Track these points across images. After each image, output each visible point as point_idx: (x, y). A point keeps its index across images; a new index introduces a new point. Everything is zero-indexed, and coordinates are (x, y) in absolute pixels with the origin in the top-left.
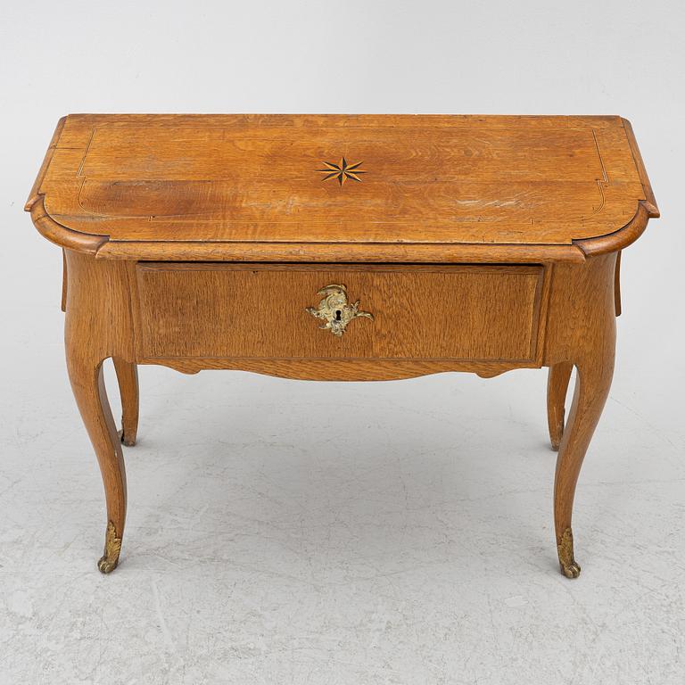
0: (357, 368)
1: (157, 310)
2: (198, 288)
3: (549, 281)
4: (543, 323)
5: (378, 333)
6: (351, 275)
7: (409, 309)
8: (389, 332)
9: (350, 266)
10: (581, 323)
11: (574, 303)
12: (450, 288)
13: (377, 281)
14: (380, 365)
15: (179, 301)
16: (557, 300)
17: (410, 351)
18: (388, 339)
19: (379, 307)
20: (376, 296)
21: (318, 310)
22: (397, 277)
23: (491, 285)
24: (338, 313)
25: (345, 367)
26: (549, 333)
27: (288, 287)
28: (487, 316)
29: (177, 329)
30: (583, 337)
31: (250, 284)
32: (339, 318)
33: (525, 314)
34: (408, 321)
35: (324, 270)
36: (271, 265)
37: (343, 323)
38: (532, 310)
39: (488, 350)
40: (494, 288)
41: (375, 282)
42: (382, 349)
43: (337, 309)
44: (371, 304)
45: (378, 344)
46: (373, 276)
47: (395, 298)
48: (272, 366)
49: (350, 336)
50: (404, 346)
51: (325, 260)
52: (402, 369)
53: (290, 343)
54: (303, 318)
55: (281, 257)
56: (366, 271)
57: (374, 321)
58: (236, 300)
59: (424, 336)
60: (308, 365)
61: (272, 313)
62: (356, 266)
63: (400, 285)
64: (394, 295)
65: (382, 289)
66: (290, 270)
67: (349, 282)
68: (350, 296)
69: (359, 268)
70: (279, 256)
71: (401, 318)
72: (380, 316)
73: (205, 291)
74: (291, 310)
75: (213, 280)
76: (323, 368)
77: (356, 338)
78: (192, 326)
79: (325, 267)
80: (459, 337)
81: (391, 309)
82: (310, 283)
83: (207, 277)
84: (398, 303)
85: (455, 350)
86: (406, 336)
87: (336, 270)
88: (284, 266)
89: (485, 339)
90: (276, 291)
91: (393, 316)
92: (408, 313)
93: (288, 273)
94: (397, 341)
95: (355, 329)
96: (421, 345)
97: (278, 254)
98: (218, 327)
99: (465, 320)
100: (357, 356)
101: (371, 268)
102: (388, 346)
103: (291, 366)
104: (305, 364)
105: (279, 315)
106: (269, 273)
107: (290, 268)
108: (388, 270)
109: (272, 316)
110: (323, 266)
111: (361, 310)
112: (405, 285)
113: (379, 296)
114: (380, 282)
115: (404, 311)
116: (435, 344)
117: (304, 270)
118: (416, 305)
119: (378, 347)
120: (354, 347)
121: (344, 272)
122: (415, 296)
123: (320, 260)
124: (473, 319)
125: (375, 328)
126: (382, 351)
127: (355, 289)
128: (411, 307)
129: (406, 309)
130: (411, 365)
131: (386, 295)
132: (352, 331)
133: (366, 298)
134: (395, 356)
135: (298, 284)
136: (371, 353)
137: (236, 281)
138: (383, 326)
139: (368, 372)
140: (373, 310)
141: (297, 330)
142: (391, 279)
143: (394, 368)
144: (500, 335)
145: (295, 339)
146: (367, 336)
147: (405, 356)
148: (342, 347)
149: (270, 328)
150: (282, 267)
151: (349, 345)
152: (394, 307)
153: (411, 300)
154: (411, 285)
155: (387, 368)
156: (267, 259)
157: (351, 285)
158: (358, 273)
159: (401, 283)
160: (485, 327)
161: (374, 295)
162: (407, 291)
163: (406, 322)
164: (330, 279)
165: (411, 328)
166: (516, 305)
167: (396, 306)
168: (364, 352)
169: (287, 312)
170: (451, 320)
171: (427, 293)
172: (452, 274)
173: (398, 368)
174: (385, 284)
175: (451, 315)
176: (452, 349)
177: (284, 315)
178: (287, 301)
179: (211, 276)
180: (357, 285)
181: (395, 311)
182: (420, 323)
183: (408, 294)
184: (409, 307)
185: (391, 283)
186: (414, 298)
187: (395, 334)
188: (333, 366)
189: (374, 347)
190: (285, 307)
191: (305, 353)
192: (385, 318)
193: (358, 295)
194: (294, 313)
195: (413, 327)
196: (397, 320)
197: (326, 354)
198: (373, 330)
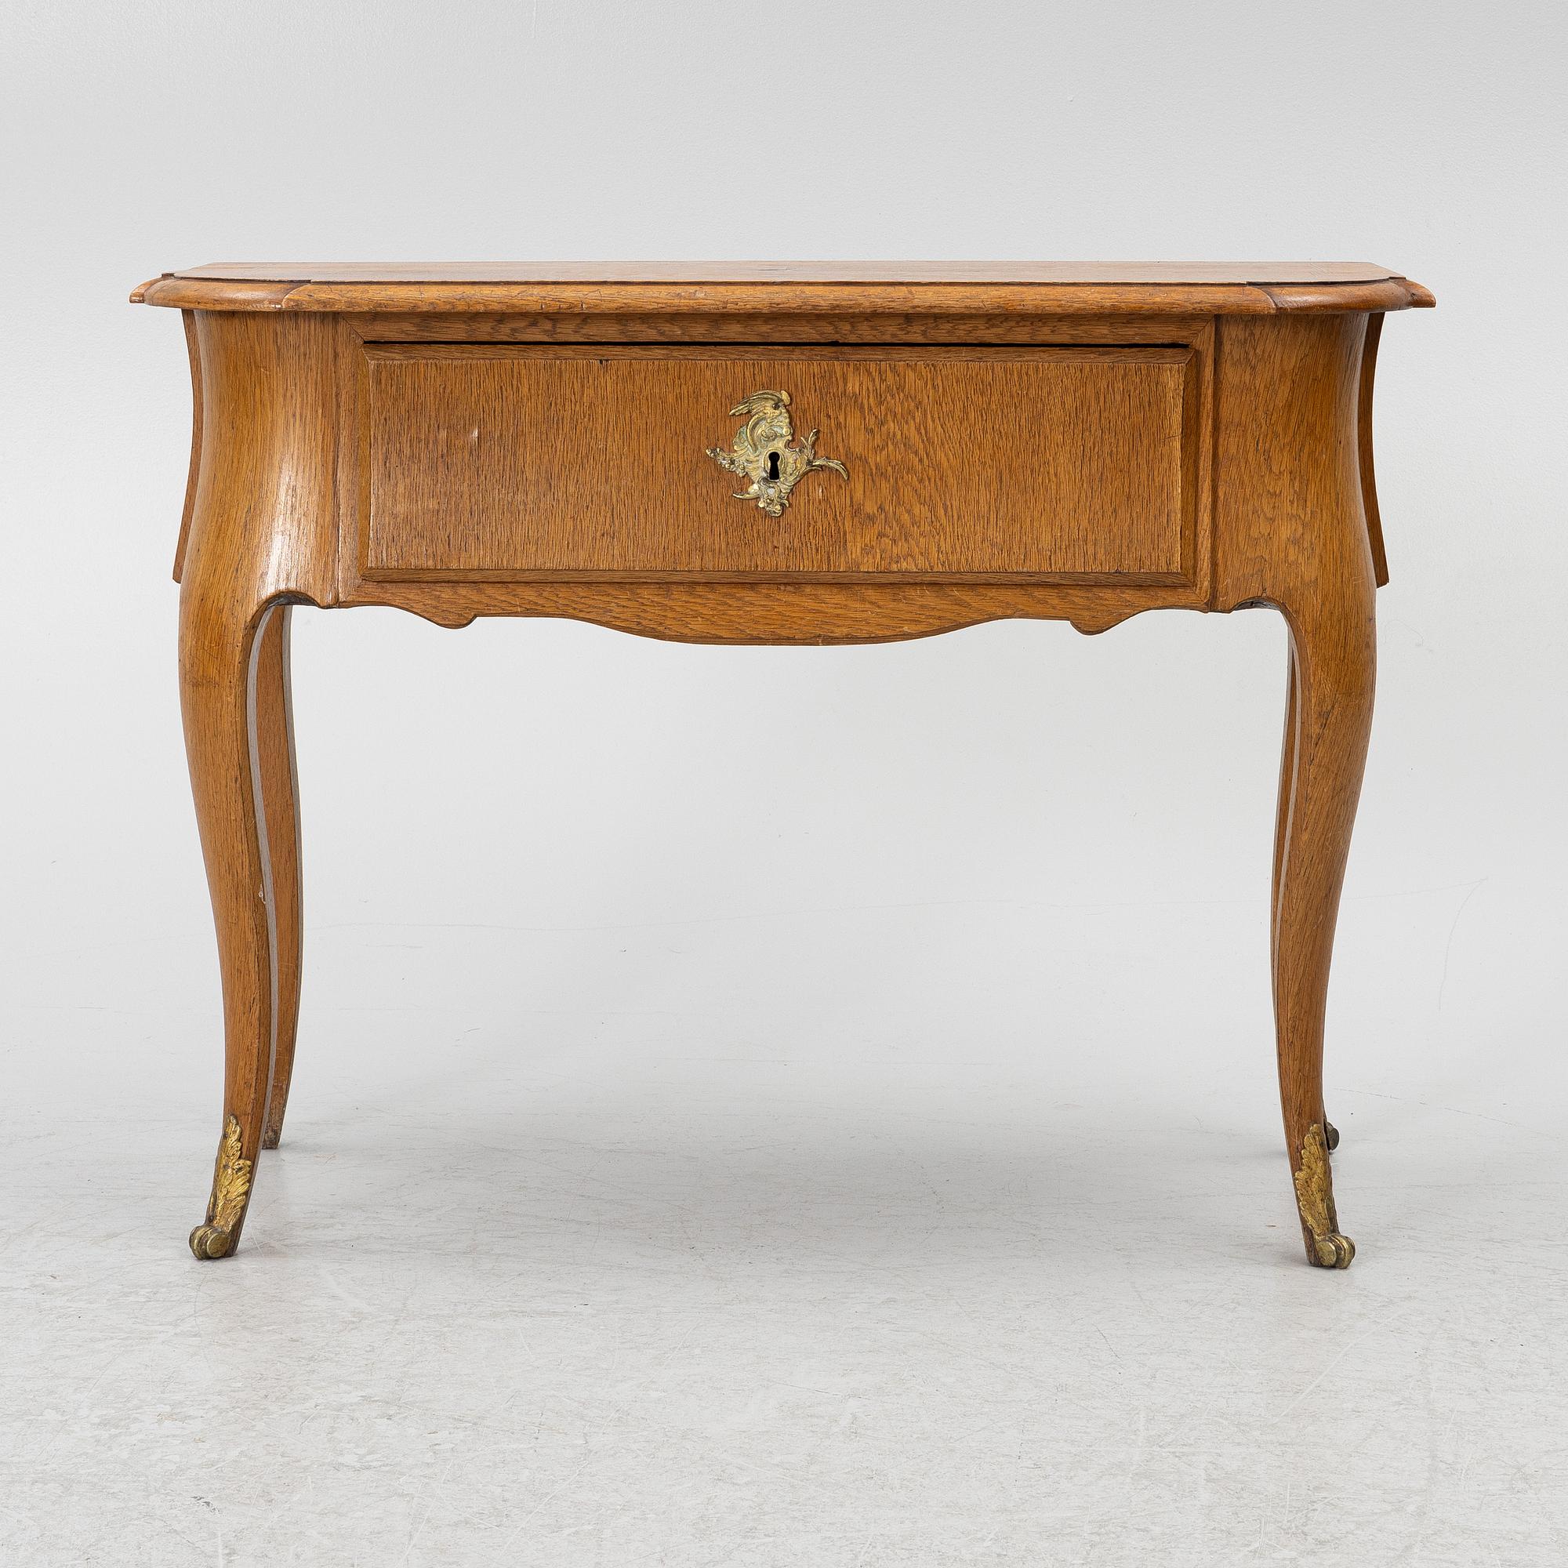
0: (816, 606)
1: (394, 458)
2: (482, 399)
3: (1210, 392)
4: (1206, 498)
5: (856, 511)
6: (800, 365)
7: (921, 452)
8: (881, 508)
9: (798, 350)
10: (1288, 508)
11: (1268, 459)
12: (1007, 399)
13: (854, 384)
14: (863, 600)
15: (443, 434)
16: (1233, 450)
17: (925, 554)
18: (877, 528)
19: (858, 449)
20: (853, 421)
21: (731, 450)
22: (894, 370)
23: (1090, 392)
24: (774, 457)
25: (788, 604)
26: (1221, 526)
27: (671, 399)
28: (1086, 471)
29: (432, 504)
30: (1296, 542)
31: (592, 392)
32: (774, 474)
33: (1165, 465)
34: (921, 481)
35: (747, 356)
36: (636, 349)
37: (784, 484)
38: (1178, 454)
39: (1091, 551)
40: (1098, 399)
41: (850, 385)
42: (867, 550)
43: (771, 450)
44: (843, 441)
45: (859, 537)
46: (845, 368)
47: (892, 425)
48: (630, 602)
49: (799, 517)
50: (913, 543)
51: (748, 306)
52: (910, 609)
53: (671, 536)
54: (699, 476)
55: (658, 303)
56: (831, 358)
57: (848, 479)
58: (560, 432)
59: (956, 517)
60: (708, 599)
61: (636, 464)
62: (812, 350)
63: (903, 391)
64: (889, 418)
65: (865, 402)
66: (676, 358)
67: (796, 386)
68: (800, 418)
69: (817, 353)
70: (654, 300)
71: (905, 475)
72: (861, 468)
73: (498, 410)
74: (675, 455)
75: (515, 383)
76: (739, 609)
77: (812, 522)
78: (466, 496)
79: (747, 352)
80: (1028, 520)
81: (884, 453)
82: (716, 389)
83: (503, 376)
84: (899, 436)
85: (1023, 550)
86: (917, 519)
87: (770, 357)
88: (664, 349)
89: (1084, 523)
90: (644, 409)
91: (889, 468)
92: (921, 460)
93: (671, 363)
94: (897, 529)
95: (809, 501)
96: (948, 540)
97: (652, 297)
98: (520, 497)
99: (1040, 478)
100: (813, 566)
101: (842, 353)
102: (880, 541)
103: (670, 603)
104: (700, 596)
105: (650, 470)
106: (631, 364)
107: (675, 354)
108: (876, 357)
109: (636, 470)
110: (743, 350)
111: (821, 452)
112: (913, 392)
113: (858, 421)
114: (861, 384)
115: (912, 456)
116: (979, 537)
117: (705, 358)
118: (936, 442)
119: (859, 545)
120: (806, 545)
121: (785, 362)
122: (933, 421)
123: (737, 307)
124: (1056, 475)
125: (851, 498)
126: (868, 554)
127: (808, 404)
128: (925, 447)
129: (916, 453)
130: (929, 598)
131: (873, 417)
132: (802, 504)
133: (833, 425)
134: (894, 567)
135: (691, 390)
136: (842, 559)
137: (563, 383)
138: (868, 493)
139: (838, 615)
140: (846, 455)
141: (687, 503)
142: (884, 378)
143: (892, 605)
144: (1116, 516)
145: (681, 527)
146: (835, 519)
147: (916, 566)
148: (781, 545)
149: (630, 501)
150: (659, 351)
151: (796, 540)
152: (891, 447)
153: (926, 429)
154: (924, 392)
155: (879, 607)
156: (629, 307)
157: (801, 393)
158: (815, 364)
159: (904, 388)
160: (1083, 495)
161: (848, 419)
162: (918, 408)
163: (917, 483)
164: (757, 379)
165: (927, 499)
166: (1145, 442)
167: (895, 445)
168: (829, 557)
169: (667, 460)
170: (1011, 478)
171: (958, 413)
172: (1010, 364)
173: (901, 606)
174: (871, 389)
175: (1010, 466)
176: (1016, 549)
177: (661, 470)
178: (668, 432)
179: (512, 372)
180: (813, 393)
181: (892, 457)
182: (946, 486)
183: (918, 415)
184: (921, 446)
185: (883, 387)
186: (931, 424)
187: (895, 513)
188: (762, 603)
189: (849, 544)
190: (661, 447)
191: (702, 559)
192: (872, 475)
193: (814, 418)
194: (681, 463)
195: (931, 497)
196: (896, 479)
197: (747, 563)
198: (848, 505)
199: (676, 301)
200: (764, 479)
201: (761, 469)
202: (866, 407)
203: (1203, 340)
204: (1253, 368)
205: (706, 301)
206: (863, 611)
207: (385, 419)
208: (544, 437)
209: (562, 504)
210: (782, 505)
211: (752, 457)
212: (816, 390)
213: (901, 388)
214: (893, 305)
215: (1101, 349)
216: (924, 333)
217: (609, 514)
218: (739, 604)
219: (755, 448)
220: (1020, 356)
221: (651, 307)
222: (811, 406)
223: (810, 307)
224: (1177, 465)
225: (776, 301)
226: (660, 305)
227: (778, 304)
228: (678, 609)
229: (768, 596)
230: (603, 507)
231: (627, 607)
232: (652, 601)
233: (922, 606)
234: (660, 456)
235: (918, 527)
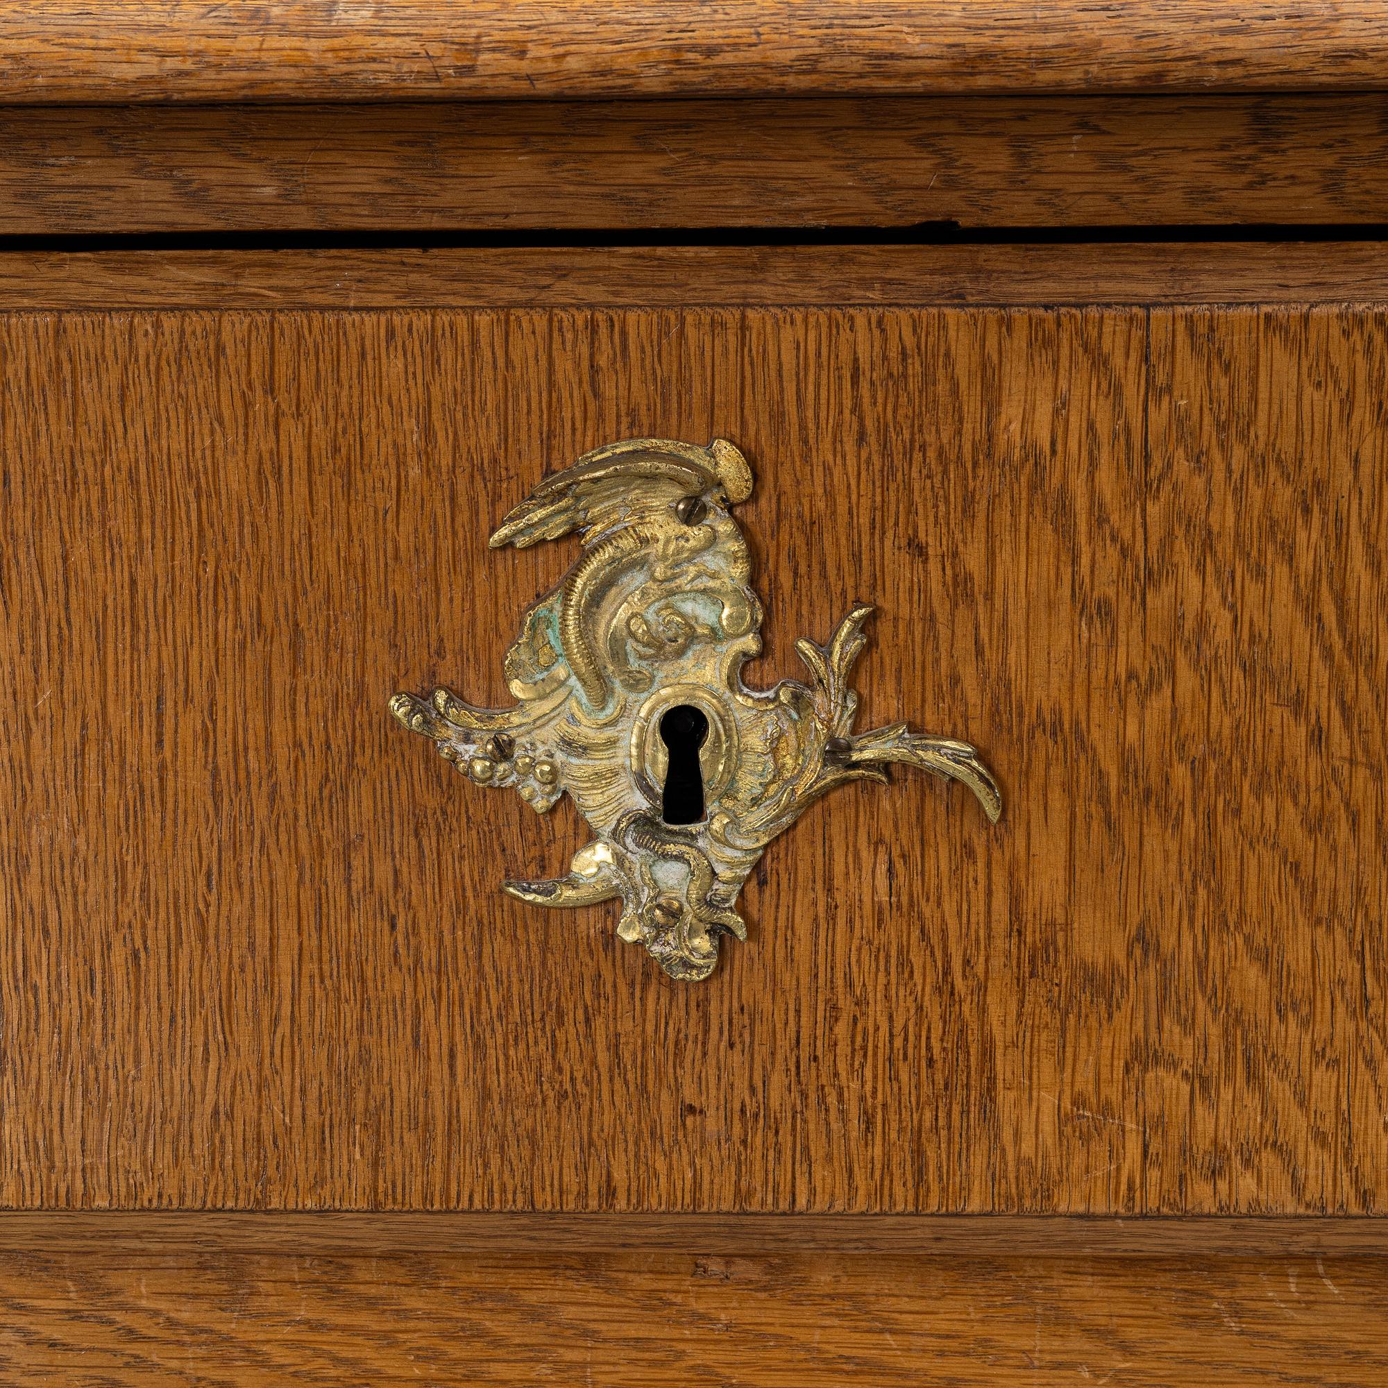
6: (796, 337)
7: (1321, 700)
8: (1144, 941)
9: (783, 262)
13: (1028, 407)
14: (1058, 1320)
17: (1335, 1138)
20: (1026, 569)
21: (498, 700)
22: (1207, 344)
25: (739, 1335)
27: (234, 478)
34: (1316, 825)
35: (565, 290)
36: (83, 266)
41: (1011, 412)
42: (1083, 1121)
44: (979, 652)
45: (1047, 1067)
46: (992, 342)
47: (1194, 583)
48: (79, 1329)
49: (787, 980)
50: (1281, 1090)
51: (573, 63)
53: (244, 1062)
54: (362, 807)
55: (164, 55)
56: (928, 299)
57: (1003, 818)
60: (403, 1314)
61: (92, 756)
62: (843, 260)
63: (1243, 436)
64: (1183, 555)
65: (1078, 485)
66: (253, 304)
67: (778, 417)
68: (792, 556)
69: (868, 272)
70: (141, 39)
71: (1248, 799)
72: (1057, 772)
74: (256, 719)
76: (534, 1353)
77: (846, 1003)
79: (562, 273)
81: (1159, 703)
82: (428, 433)
84: (1222, 632)
86: (1301, 987)
87: (663, 294)
88: (201, 262)
90: (122, 524)
91: (1180, 773)
92: (1318, 737)
93: (233, 326)
94: (1214, 1031)
95: (832, 910)
97: (137, 28)
100: (852, 1189)
101: (976, 272)
102: (1140, 1084)
103: (247, 1332)
104: (371, 1303)
105: (150, 779)
106: (59, 331)
107: (251, 283)
108: (1127, 287)
109: (93, 783)
110: (552, 260)
111: (885, 703)
112: (1287, 444)
113: (1048, 561)
114: (1061, 408)
115: (1278, 716)
117: (379, 300)
119: (1048, 1101)
120: (822, 1100)
121: (731, 317)
123: (524, 66)
125: (1015, 900)
126: (1086, 1138)
127: (829, 494)
128: (1337, 678)
129: (1298, 705)
130: (1339, 1313)
131: (1113, 552)
132: (803, 928)
133: (935, 586)
134: (1203, 1195)
135: (321, 441)
136: (978, 1162)
138: (1086, 878)
140: (995, 712)
141: (310, 924)
142: (1161, 379)
143: (1183, 1340)
145: (284, 1028)
146: (946, 989)
147: (1298, 1189)
148: (711, 1101)
149: (68, 915)
150: (183, 274)
151: (778, 1080)
152: (1187, 679)
153: (1340, 601)
154: (1339, 439)
155: (1127, 1349)
156: (31, 71)
157: (795, 446)
158: (860, 321)
159: (1252, 420)
161: (1005, 555)
162: (1307, 511)
163: (1299, 834)
164: (609, 390)
165: (1345, 901)
167: (1207, 671)
168: (919, 1153)
169: (225, 743)
173: (1222, 1344)
174: (1103, 429)
177: (196, 779)
178: (226, 624)
180: (849, 446)
181: (1190, 724)
183: (1308, 539)
184: (1322, 674)
185: (1159, 418)
186: (1366, 579)
187: (1202, 964)
188: (632, 1331)
189: (1005, 1098)
190: (198, 687)
191: (376, 1164)
192: (1104, 801)
193: (856, 558)
194: (282, 753)
195: (1359, 891)
196: (1210, 815)
197: (570, 1178)
198: (1000, 927)
199: (246, 44)
200: (642, 823)
201: (626, 780)
202: (1081, 504)
205: (382, 43)
206: (1059, 1366)
210: (720, 934)
211: (587, 731)
212: (861, 438)
213: (1234, 423)
214: (1240, 45)
216: (1331, 184)
218: (535, 1333)
219: (601, 689)
222: (842, 508)
223: (855, 64)
225: (701, 35)
226: (170, 63)
227: (710, 51)
228: (279, 1356)
229: (654, 1303)
231: (67, 1347)
232: (172, 1323)
233: (1309, 1347)
234: (192, 722)
235: (1305, 1023)
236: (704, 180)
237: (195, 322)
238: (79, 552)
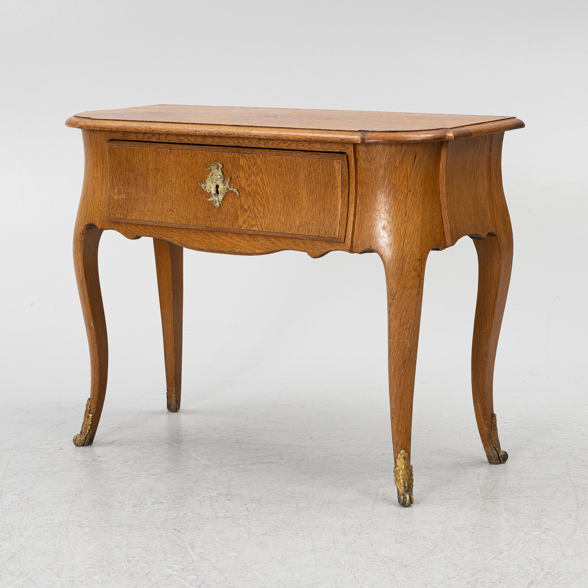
0: (231, 241)
3: (354, 171)
4: (352, 211)
5: (242, 208)
6: (227, 155)
7: (262, 188)
8: (249, 207)
9: (226, 148)
11: (376, 197)
12: (287, 170)
13: (242, 162)
14: (245, 240)
16: (364, 192)
17: (261, 225)
18: (248, 214)
19: (243, 185)
20: (242, 175)
21: (205, 183)
22: (253, 157)
23: (312, 169)
24: (217, 186)
27: (190, 164)
28: (311, 198)
30: (384, 229)
31: (168, 160)
32: (217, 193)
33: (336, 197)
34: (261, 198)
35: (211, 150)
37: (220, 196)
38: (339, 193)
39: (311, 227)
40: (314, 171)
41: (240, 162)
42: (244, 222)
43: (216, 184)
44: (239, 182)
45: (242, 217)
46: (239, 156)
47: (253, 177)
48: (179, 235)
49: (225, 208)
50: (257, 220)
51: (202, 133)
52: (258, 244)
53: (188, 212)
54: (197, 192)
56: (235, 152)
57: (240, 195)
58: (159, 173)
59: (271, 212)
60: (200, 235)
62: (230, 149)
63: (256, 165)
64: (252, 175)
65: (245, 168)
67: (225, 161)
68: (226, 173)
69: (232, 150)
71: (257, 195)
72: (244, 193)
73: (142, 165)
74: (191, 184)
75: (146, 156)
76: (209, 240)
77: (229, 210)
78: (133, 194)
79: (211, 148)
80: (293, 214)
81: (251, 187)
82: (202, 161)
83: (143, 153)
84: (255, 181)
85: (290, 225)
86: (259, 212)
87: (218, 151)
89: (310, 217)
90: (182, 167)
91: (252, 193)
92: (261, 190)
93: (190, 151)
94: (253, 215)
95: (228, 203)
96: (268, 220)
98: (148, 195)
99: (297, 199)
100: (228, 226)
101: (238, 150)
102: (248, 219)
103: (190, 236)
104: (198, 234)
105: (184, 188)
106: (178, 151)
107: (191, 148)
108: (248, 152)
109: (180, 188)
111: (232, 186)
112: (259, 166)
114: (244, 162)
115: (259, 188)
116: (277, 220)
117: (199, 150)
118: (266, 184)
119: (242, 220)
120: (226, 218)
121: (222, 153)
122: (265, 176)
123: (199, 132)
124: (302, 199)
125: (241, 203)
126: (244, 223)
127: (229, 168)
128: (263, 186)
129: (260, 188)
130: (263, 241)
131: (248, 174)
132: (226, 204)
133: (236, 176)
134: (251, 229)
135: (195, 161)
136: (237, 225)
137: (160, 157)
138: (245, 201)
139: (237, 245)
140: (240, 187)
141: (193, 201)
142: (250, 160)
143: (253, 242)
144: (319, 215)
145: (191, 210)
146: (236, 210)
147: (258, 229)
148: (219, 218)
149: (178, 199)
150: (187, 147)
151: (224, 217)
153: (263, 179)
154: (262, 166)
155: (249, 243)
156: (170, 131)
157: (226, 164)
158: (231, 154)
160: (310, 206)
161: (240, 174)
162: (260, 172)
163: (260, 198)
164: (214, 158)
166: (329, 188)
167: (254, 184)
168: (233, 223)
169: (189, 186)
170: (288, 199)
171: (272, 174)
172: (287, 157)
173: (256, 243)
174: (247, 164)
175: (288, 194)
176: (288, 225)
177: (186, 188)
178: (189, 176)
179: (146, 152)
181: (253, 189)
182: (269, 200)
183: (261, 174)
185: (250, 163)
187: (253, 209)
188: (216, 238)
189: (239, 219)
190: (187, 181)
191: (196, 221)
192: (247, 195)
193: (231, 173)
194: (192, 187)
195: (264, 204)
196: (254, 196)
197: (209, 224)
198: (239, 205)
202: (245, 170)
203: (350, 151)
204: (370, 162)
206: (245, 244)
207: (112, 166)
208: (155, 175)
209: (159, 199)
212: (231, 164)
213: (255, 164)
214: (244, 134)
215: (316, 153)
217: (172, 204)
218: (209, 238)
220: (291, 154)
221: (175, 132)
223: (220, 134)
224: (339, 197)
225: (211, 131)
226: (178, 131)
228: (192, 238)
229: (218, 236)
230: (170, 201)
231: (178, 236)
232: (185, 235)
233: (262, 243)
234: (186, 184)
235: (260, 215)
236: (222, 141)
237: (187, 151)
238: (179, 169)
